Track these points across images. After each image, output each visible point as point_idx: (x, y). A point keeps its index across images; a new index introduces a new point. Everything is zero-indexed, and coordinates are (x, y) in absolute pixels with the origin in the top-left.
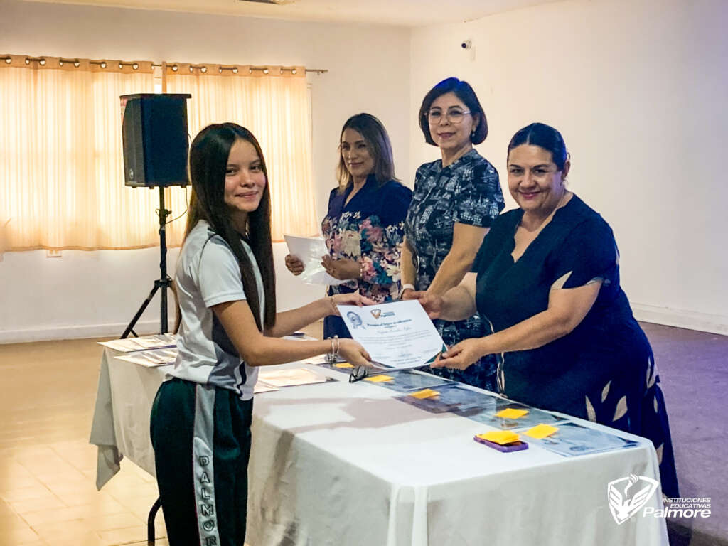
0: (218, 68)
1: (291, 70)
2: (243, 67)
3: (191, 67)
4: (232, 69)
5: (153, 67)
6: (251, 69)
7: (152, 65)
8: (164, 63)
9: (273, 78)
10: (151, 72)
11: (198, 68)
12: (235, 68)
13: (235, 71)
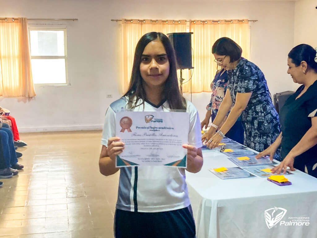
0: (212, 21)
1: (242, 21)
2: (222, 21)
3: (201, 21)
4: (218, 21)
5: (186, 22)
6: (225, 21)
7: (186, 21)
8: (190, 20)
9: (234, 24)
10: (185, 24)
11: (204, 22)
12: (219, 21)
13: (219, 22)
